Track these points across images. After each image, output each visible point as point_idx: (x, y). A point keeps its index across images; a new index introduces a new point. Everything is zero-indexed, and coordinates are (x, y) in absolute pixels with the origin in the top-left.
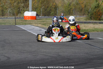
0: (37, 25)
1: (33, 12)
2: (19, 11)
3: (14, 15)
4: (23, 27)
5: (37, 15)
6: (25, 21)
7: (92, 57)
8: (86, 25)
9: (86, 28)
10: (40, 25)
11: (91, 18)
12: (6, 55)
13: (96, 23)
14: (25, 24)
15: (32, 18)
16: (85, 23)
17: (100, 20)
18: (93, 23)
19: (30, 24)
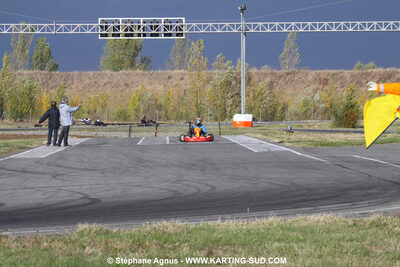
0: (254, 135)
1: (247, 115)
2: (224, 115)
3: (216, 119)
4: (231, 139)
5: (254, 119)
6: (235, 129)
7: (345, 186)
8: (332, 135)
9: (334, 141)
10: (259, 136)
11: (340, 125)
12: (209, 183)
13: (349, 132)
14: (235, 134)
15: (246, 124)
16: (331, 132)
17: (353, 127)
18: (342, 132)
19: (243, 133)
